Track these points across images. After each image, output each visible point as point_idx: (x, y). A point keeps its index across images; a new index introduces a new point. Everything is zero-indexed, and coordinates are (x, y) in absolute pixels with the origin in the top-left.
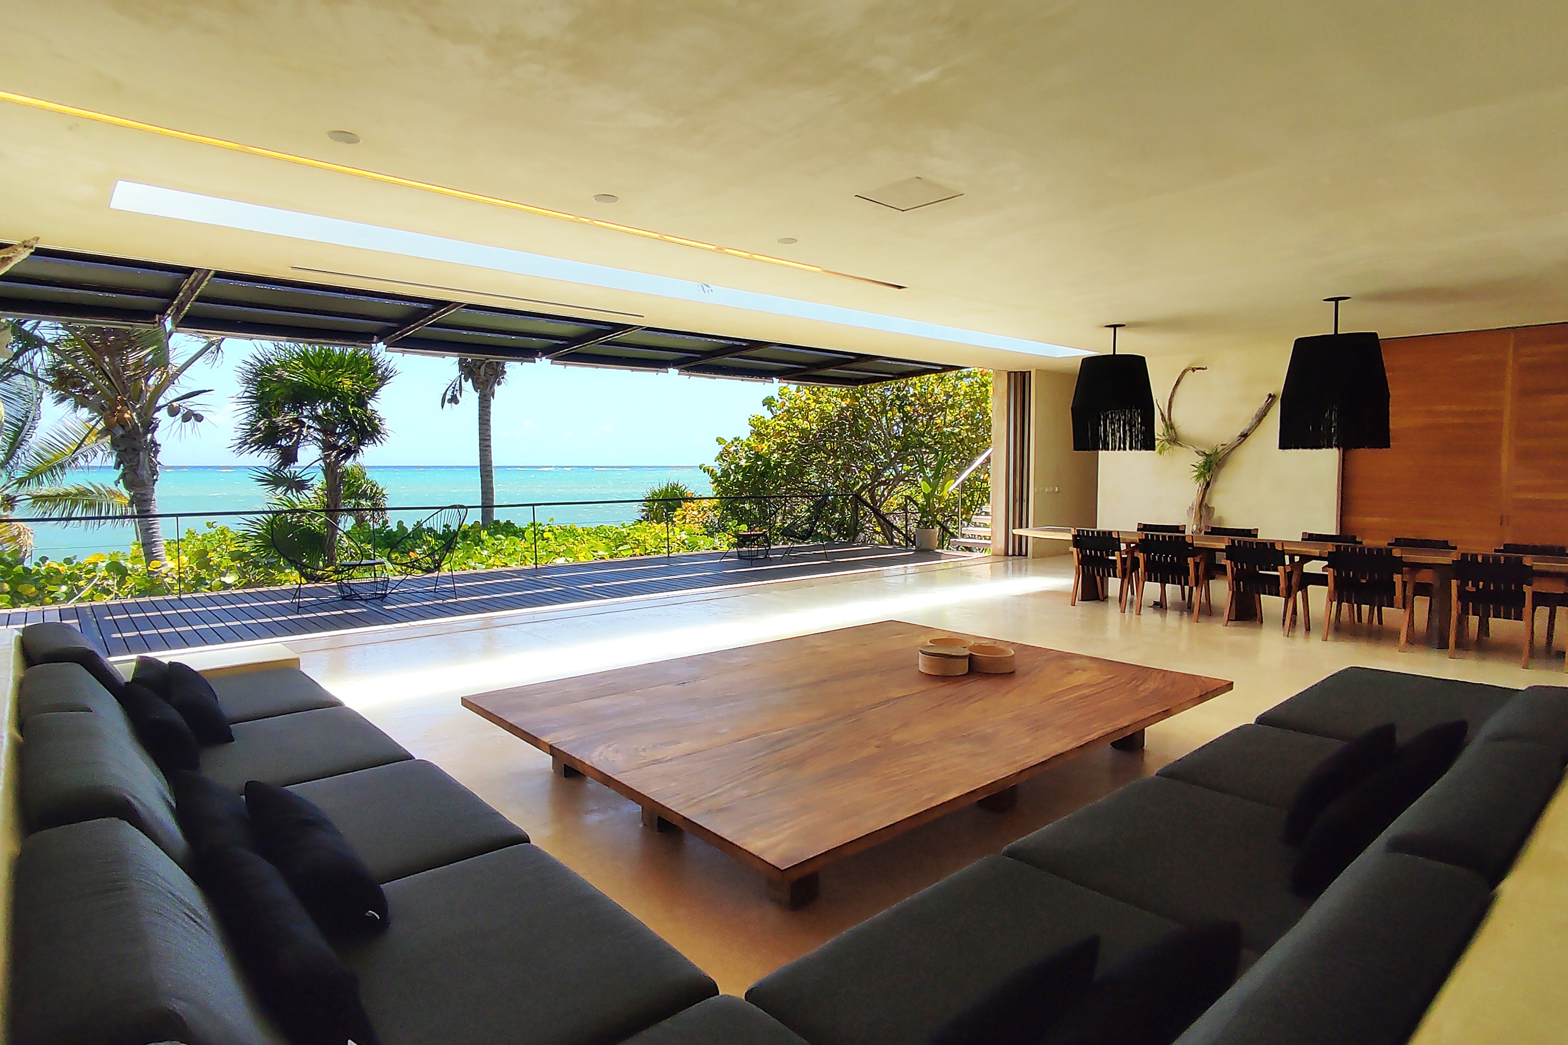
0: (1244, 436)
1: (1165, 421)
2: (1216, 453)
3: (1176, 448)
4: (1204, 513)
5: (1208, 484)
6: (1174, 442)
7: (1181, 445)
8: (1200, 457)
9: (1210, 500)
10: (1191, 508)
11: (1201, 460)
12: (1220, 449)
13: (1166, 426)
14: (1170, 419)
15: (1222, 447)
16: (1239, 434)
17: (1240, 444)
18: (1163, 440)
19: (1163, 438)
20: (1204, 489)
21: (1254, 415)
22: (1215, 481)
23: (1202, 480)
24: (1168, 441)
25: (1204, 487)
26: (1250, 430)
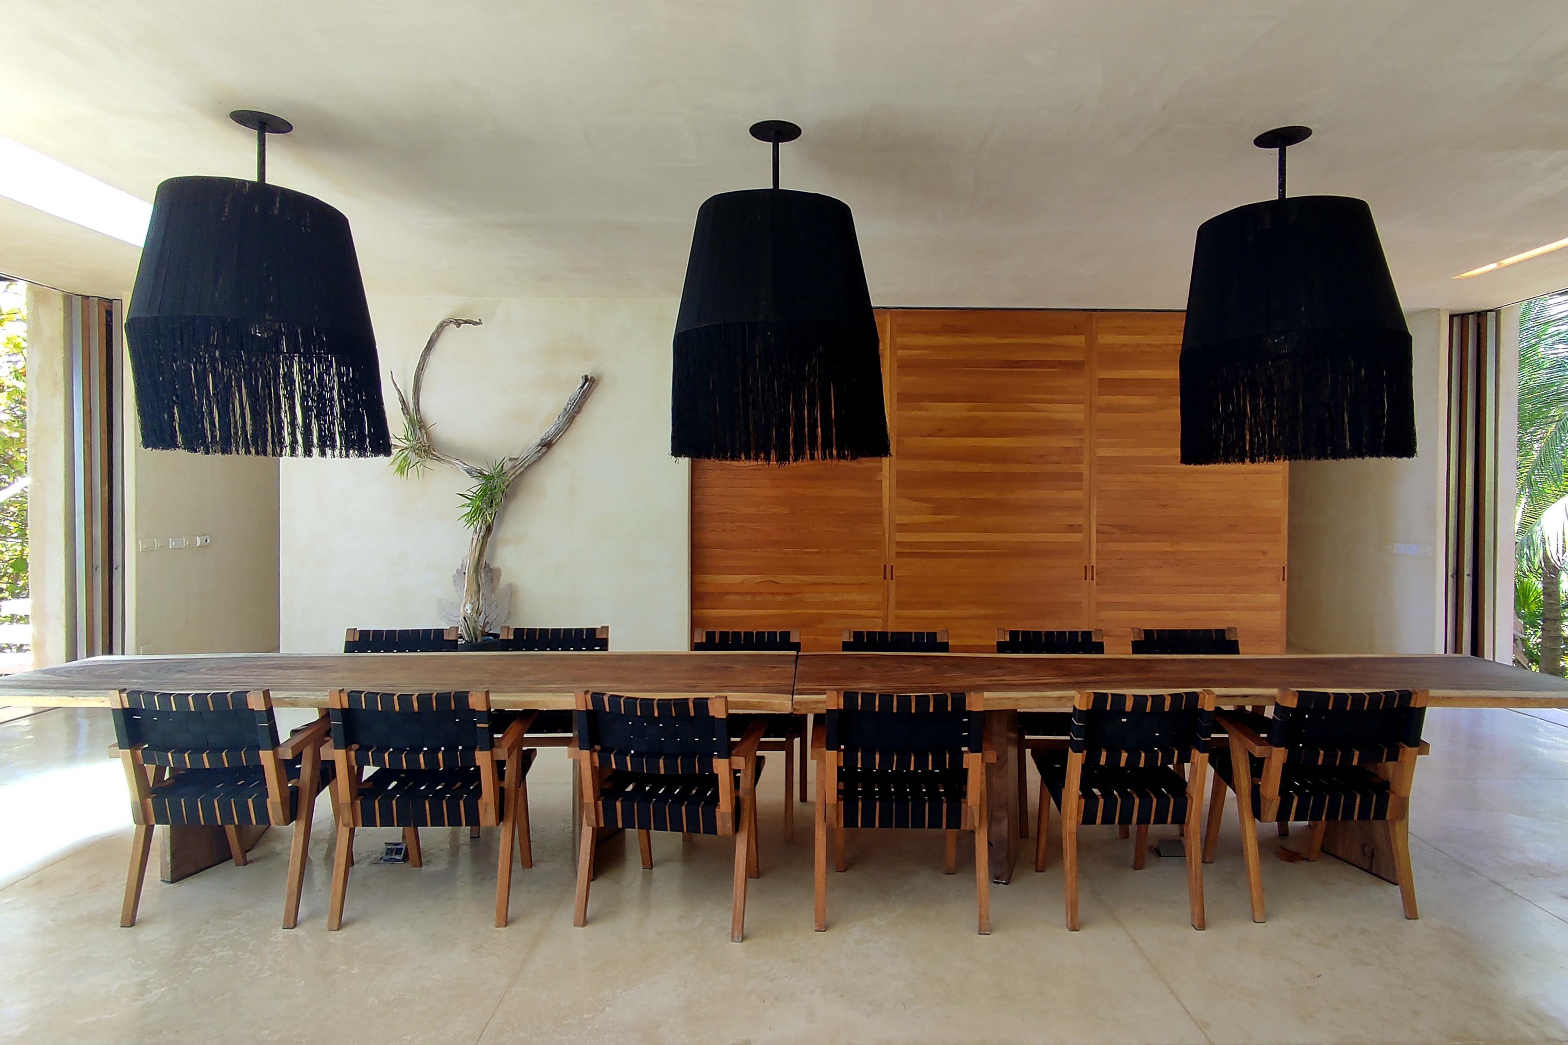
0: (547, 445)
1: (408, 413)
2: (502, 473)
3: (431, 464)
4: (483, 580)
5: (489, 529)
6: (425, 451)
7: (439, 459)
8: (474, 479)
9: (493, 556)
10: (461, 573)
11: (473, 485)
12: (508, 465)
13: (411, 422)
14: (417, 410)
15: (510, 464)
16: (538, 441)
17: (540, 458)
18: (406, 448)
19: (406, 444)
20: (483, 538)
21: (562, 410)
22: (501, 522)
23: (478, 524)
24: (414, 449)
25: (481, 534)
26: (556, 435)
